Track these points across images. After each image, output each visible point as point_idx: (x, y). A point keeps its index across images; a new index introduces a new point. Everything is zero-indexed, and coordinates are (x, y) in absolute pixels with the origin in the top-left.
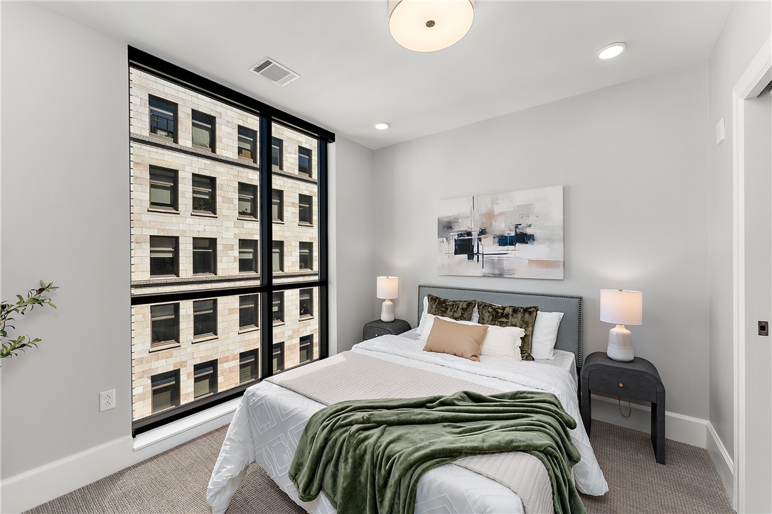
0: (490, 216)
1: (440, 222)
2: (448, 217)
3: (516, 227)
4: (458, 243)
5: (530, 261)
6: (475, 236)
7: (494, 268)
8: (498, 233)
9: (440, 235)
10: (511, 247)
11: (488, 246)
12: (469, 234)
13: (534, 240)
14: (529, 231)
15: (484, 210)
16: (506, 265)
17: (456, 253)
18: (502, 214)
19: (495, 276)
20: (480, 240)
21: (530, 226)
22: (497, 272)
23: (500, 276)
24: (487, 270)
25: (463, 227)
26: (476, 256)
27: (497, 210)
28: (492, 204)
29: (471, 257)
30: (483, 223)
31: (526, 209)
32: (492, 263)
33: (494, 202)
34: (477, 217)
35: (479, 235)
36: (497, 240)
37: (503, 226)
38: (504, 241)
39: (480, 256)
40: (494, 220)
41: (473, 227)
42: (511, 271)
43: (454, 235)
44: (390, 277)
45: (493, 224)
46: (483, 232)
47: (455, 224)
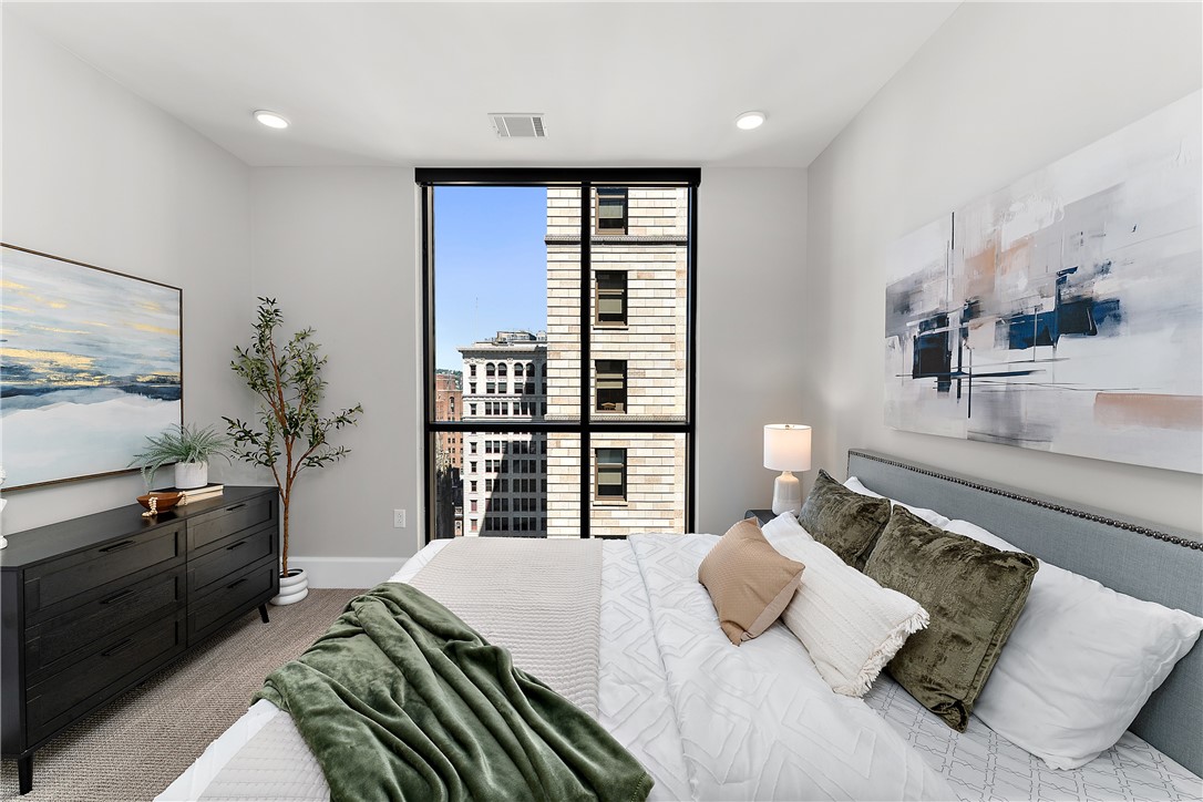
0: (991, 258)
1: (889, 297)
2: (903, 282)
3: (1061, 280)
4: (920, 346)
5: (1105, 399)
6: (954, 318)
7: (994, 416)
8: (1007, 308)
9: (889, 330)
10: (1043, 351)
11: (982, 352)
12: (942, 319)
13: (1117, 318)
14: (1101, 289)
15: (973, 244)
16: (1028, 409)
17: (916, 375)
18: (1021, 244)
19: (996, 440)
20: (964, 333)
21: (1105, 270)
22: (1002, 430)
23: (1011, 441)
24: (978, 423)
25: (927, 306)
26: (954, 382)
27: (1009, 236)
28: (996, 222)
29: (944, 384)
30: (972, 284)
31: (1096, 212)
32: (993, 403)
33: (1002, 213)
34: (960, 269)
35: (962, 323)
36: (1005, 330)
37: (1022, 283)
38: (1025, 331)
39: (965, 382)
40: (998, 271)
41: (950, 299)
42: (1041, 431)
43: (913, 328)
44: (791, 426)
45: (997, 282)
46: (971, 311)
47: (917, 297)
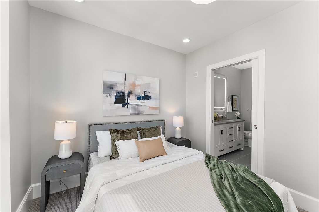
1: (104, 84)
2: (110, 82)
3: (145, 92)
4: (117, 97)
5: (150, 107)
6: (126, 94)
7: (135, 111)
8: (137, 94)
9: (104, 92)
10: (142, 101)
11: (132, 100)
12: (123, 93)
13: (151, 98)
14: (149, 95)
15: (131, 82)
16: (141, 109)
17: (115, 103)
18: (139, 85)
19: (136, 114)
20: (129, 97)
21: (149, 92)
22: (137, 113)
23: (138, 114)
24: (132, 112)
25: (120, 89)
26: (126, 105)
27: (137, 83)
28: (135, 80)
29: (124, 105)
30: (130, 88)
31: (148, 85)
32: (135, 108)
33: (135, 79)
34: (127, 85)
35: (128, 94)
36: (137, 97)
37: (139, 91)
38: (140, 98)
39: (129, 105)
40: (135, 88)
41: (125, 89)
42: (142, 112)
43: (114, 93)
45: (135, 89)
46: (130, 93)
47: (115, 87)
